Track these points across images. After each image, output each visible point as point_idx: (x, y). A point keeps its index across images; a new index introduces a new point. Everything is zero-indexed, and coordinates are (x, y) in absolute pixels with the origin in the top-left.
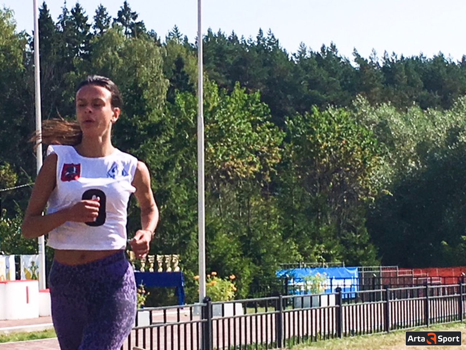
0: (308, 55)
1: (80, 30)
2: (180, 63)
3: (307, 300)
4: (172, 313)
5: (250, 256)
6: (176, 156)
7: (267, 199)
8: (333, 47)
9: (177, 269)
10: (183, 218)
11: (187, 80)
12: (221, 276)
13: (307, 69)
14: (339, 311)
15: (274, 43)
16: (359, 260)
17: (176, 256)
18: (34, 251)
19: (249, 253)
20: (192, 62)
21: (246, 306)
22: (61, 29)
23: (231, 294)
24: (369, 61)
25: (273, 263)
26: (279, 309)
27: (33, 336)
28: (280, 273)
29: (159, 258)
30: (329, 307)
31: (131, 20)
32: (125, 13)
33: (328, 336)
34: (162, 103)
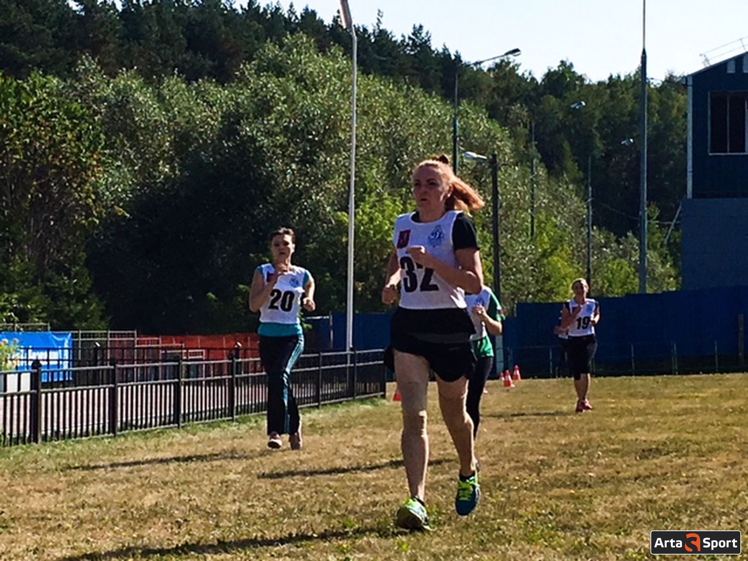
14: (36, 399)
16: (73, 320)
30: (19, 393)
33: (17, 440)
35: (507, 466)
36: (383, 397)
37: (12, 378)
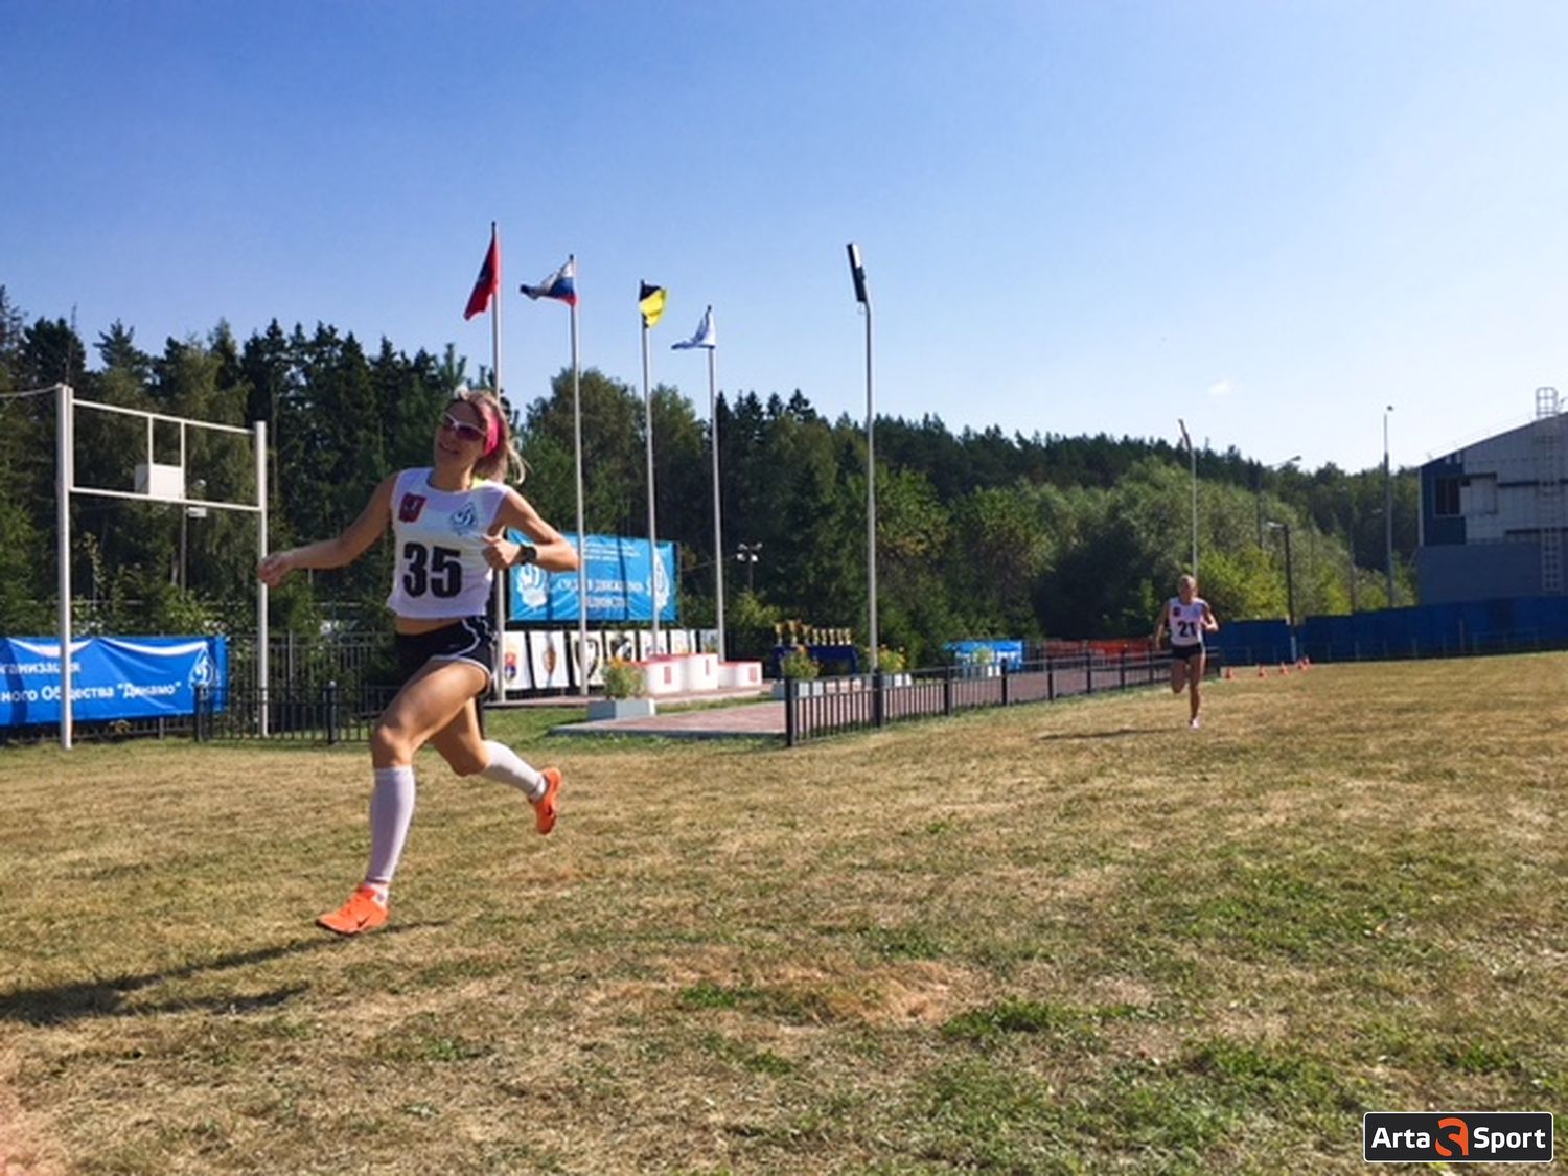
0: (972, 437)
1: (755, 417)
2: (850, 447)
3: (973, 671)
4: (844, 684)
5: (918, 630)
6: (847, 536)
7: (933, 576)
8: (997, 429)
9: (849, 642)
10: (856, 593)
11: (858, 462)
12: (891, 648)
13: (972, 451)
14: (1004, 681)
15: (940, 425)
16: (1022, 634)
17: (847, 631)
18: (714, 626)
19: (917, 627)
20: (861, 446)
21: (914, 677)
22: (737, 417)
23: (899, 665)
24: (1032, 441)
25: (940, 636)
26: (945, 678)
27: (713, 706)
28: (947, 646)
29: (831, 632)
30: (994, 677)
31: (803, 408)
32: (798, 400)
33: (995, 705)
34: (833, 484)
37: (990, 669)
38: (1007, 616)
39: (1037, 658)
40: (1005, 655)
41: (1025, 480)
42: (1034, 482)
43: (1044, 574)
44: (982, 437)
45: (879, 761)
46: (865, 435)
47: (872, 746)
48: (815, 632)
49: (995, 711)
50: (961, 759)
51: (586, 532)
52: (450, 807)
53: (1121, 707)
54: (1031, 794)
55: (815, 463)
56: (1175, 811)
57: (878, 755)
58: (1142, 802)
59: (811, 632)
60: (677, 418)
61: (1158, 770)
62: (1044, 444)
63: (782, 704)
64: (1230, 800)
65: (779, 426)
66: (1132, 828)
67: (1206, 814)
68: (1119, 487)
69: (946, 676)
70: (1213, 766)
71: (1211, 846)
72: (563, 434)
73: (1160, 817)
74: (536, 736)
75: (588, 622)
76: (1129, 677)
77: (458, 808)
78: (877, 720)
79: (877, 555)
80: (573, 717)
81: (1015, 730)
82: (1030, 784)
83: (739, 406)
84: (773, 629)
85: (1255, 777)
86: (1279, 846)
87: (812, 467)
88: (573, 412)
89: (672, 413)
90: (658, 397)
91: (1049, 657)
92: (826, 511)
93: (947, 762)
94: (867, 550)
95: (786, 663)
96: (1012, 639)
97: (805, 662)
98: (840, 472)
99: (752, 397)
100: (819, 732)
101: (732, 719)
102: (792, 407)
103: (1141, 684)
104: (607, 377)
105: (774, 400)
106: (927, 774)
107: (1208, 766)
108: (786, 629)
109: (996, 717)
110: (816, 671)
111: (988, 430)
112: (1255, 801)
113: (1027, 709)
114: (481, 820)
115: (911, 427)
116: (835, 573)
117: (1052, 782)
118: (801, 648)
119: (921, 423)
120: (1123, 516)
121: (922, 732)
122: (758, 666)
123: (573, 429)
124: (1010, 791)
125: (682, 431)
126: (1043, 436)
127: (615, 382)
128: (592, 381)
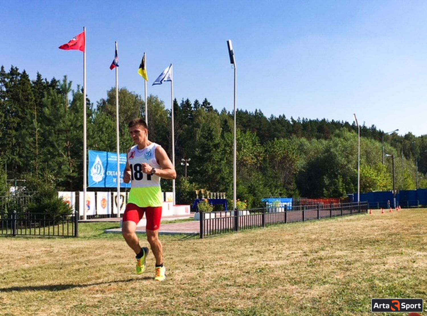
0: (274, 119)
1: (188, 109)
2: (226, 122)
3: (274, 209)
4: (223, 214)
5: (252, 193)
6: (225, 156)
7: (258, 172)
8: (284, 116)
9: (224, 198)
10: (227, 179)
11: (228, 128)
12: (242, 200)
13: (274, 124)
14: (285, 214)
15: (261, 114)
16: (293, 195)
17: (224, 193)
18: (171, 191)
19: (252, 192)
20: (231, 122)
21: (250, 212)
22: (181, 109)
23: (245, 207)
24: (297, 121)
25: (260, 196)
26: (263, 212)
27: (170, 222)
28: (263, 200)
29: (218, 194)
30: (282, 212)
31: (208, 105)
32: (206, 103)
33: (281, 223)
34: (219, 136)
35: (400, 229)
36: (367, 213)
37: (280, 209)
38: (286, 189)
39: (298, 205)
40: (286, 203)
41: (294, 136)
42: (298, 137)
43: (301, 172)
44: (278, 119)
45: (237, 244)
46: (232, 117)
47: (234, 238)
48: (212, 194)
49: (281, 225)
50: (269, 244)
51: (120, 153)
52: (64, 261)
53: (330, 224)
54: (296, 257)
55: (212, 127)
56: (352, 264)
57: (236, 242)
58: (339, 260)
59: (210, 194)
60: (157, 108)
61: (345, 248)
62: (302, 123)
63: (199, 221)
64: (372, 260)
65: (199, 113)
66: (335, 271)
67: (363, 265)
68: (331, 139)
69: (263, 211)
70: (366, 247)
71: (366, 277)
72: (112, 114)
73: (346, 266)
74: (99, 233)
75: (121, 188)
76: (334, 212)
77: (67, 262)
78: (236, 228)
79: (237, 164)
80: (114, 226)
81: (290, 233)
82: (295, 253)
83: (182, 104)
84: (195, 192)
85: (382, 251)
86: (392, 277)
87: (211, 129)
88: (116, 105)
89: (155, 107)
90: (151, 100)
91: (302, 205)
92: (216, 146)
93: (263, 245)
94: (232, 162)
95: (200, 206)
96: (288, 197)
97: (207, 205)
98: (223, 131)
99: (188, 101)
100: (214, 233)
101: (178, 227)
102: (204, 105)
103: (338, 216)
104: (130, 91)
105: (196, 102)
106: (255, 249)
107: (364, 246)
108: (200, 192)
109: (282, 228)
110: (212, 208)
111: (280, 116)
112: (382, 260)
113: (295, 225)
114: (76, 267)
115: (250, 115)
116: (219, 171)
117: (304, 253)
118: (206, 200)
119: (254, 113)
120: (332, 150)
121: (253, 233)
122: (189, 207)
123: (116, 112)
124: (288, 256)
125: (159, 113)
126: (301, 119)
127: (133, 93)
128: (123, 93)
